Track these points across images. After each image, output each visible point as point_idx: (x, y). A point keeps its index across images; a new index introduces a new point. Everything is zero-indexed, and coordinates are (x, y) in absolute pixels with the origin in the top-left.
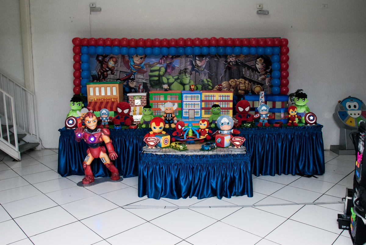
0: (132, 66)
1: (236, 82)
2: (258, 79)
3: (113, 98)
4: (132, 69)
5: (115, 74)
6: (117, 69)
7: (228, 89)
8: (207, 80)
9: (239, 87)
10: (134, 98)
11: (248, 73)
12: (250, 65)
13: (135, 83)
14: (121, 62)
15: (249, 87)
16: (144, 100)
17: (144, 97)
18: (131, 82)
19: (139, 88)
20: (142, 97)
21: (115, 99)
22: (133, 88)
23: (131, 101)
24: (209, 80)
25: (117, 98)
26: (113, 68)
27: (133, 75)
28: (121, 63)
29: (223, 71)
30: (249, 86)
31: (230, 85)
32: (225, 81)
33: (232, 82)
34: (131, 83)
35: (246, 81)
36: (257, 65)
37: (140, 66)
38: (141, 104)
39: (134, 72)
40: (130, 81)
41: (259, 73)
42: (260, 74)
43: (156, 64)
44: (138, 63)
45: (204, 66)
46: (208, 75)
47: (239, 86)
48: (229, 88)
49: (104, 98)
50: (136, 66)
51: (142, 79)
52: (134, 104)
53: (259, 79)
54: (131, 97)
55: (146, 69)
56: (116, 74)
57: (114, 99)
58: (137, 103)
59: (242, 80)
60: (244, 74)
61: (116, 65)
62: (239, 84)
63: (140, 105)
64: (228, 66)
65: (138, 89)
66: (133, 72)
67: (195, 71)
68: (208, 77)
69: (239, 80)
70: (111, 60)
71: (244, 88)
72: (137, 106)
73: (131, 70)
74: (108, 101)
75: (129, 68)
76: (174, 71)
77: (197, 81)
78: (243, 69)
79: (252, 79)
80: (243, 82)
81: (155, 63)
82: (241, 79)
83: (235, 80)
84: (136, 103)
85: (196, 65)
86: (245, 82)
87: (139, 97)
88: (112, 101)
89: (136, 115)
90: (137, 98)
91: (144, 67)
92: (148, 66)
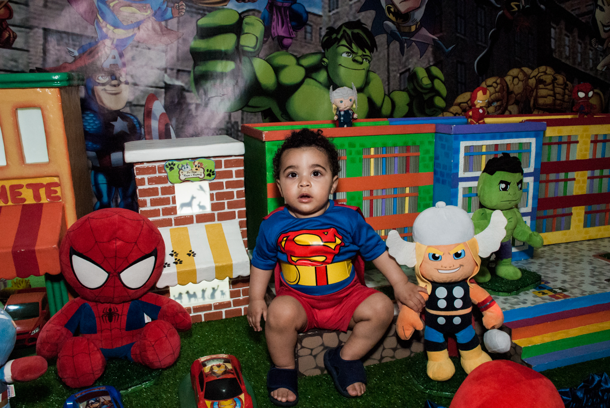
0: (106, 3)
1: (528, 77)
2: (597, 65)
3: (29, 186)
5: (19, 42)
6: (27, 19)
7: (500, 106)
8: (428, 70)
9: (536, 98)
10: (173, 175)
11: (567, 42)
12: (577, 12)
13: (126, 89)
15: (566, 96)
16: (229, 185)
17: (229, 164)
19: (148, 114)
20: (218, 164)
21: (42, 191)
22: (118, 114)
23: (154, 192)
24: (436, 71)
25: (56, 185)
26: (2, 11)
29: (486, 35)
30: (564, 94)
31: (510, 93)
32: (493, 76)
33: (516, 80)
34: (107, 87)
35: (559, 73)
36: (598, 11)
38: (214, 207)
39: (118, 37)
41: (601, 41)
42: (605, 46)
45: (419, 15)
46: (434, 53)
47: (534, 94)
48: (505, 101)
51: (160, 68)
52: (173, 210)
53: (599, 67)
54: (153, 170)
55: (175, 20)
56: (27, 42)
57: (35, 188)
58: (189, 204)
59: (545, 73)
60: (553, 47)
62: (537, 87)
63: (208, 210)
64: (503, 13)
65: (140, 117)
67: (385, 35)
68: (431, 59)
69: (535, 73)
71: (549, 100)
72: (187, 220)
76: (301, 33)
77: (395, 76)
78: (552, 30)
79: (576, 67)
80: (548, 79)
82: (542, 68)
83: (522, 71)
84: (183, 205)
85: (389, 9)
86: (555, 79)
87: (202, 170)
88: (24, 200)
89: (195, 283)
90: (191, 175)
91: (166, 10)
92: (187, 6)
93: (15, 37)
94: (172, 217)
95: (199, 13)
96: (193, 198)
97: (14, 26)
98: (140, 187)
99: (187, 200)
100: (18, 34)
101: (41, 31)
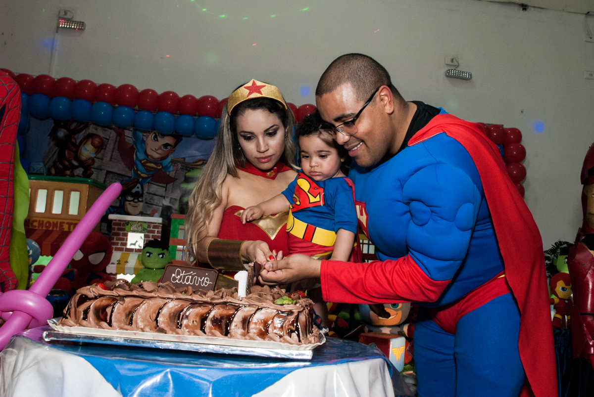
0: (140, 161)
3: (67, 223)
4: (138, 170)
6: (100, 166)
10: (127, 228)
13: (141, 204)
14: (114, 148)
17: (155, 227)
18: (133, 201)
20: (149, 227)
23: (119, 234)
26: (90, 161)
27: (139, 185)
28: (113, 152)
34: (132, 203)
37: (161, 164)
39: (143, 178)
40: (129, 198)
43: (201, 163)
44: (156, 156)
49: (41, 219)
50: (151, 162)
51: (162, 196)
52: (125, 244)
54: (119, 224)
57: (70, 225)
58: (135, 244)
61: (100, 155)
66: (140, 176)
70: (89, 142)
72: (131, 250)
73: (136, 172)
74: (51, 229)
75: (131, 165)
81: (200, 160)
84: (131, 244)
87: (141, 227)
88: (64, 229)
89: (124, 274)
90: (136, 229)
91: (170, 166)
92: (181, 165)
93: (92, 174)
94: (124, 247)
95: (186, 170)
96: (137, 241)
97: (94, 168)
98: (113, 231)
99: (134, 242)
100: (95, 172)
101: (105, 172)
